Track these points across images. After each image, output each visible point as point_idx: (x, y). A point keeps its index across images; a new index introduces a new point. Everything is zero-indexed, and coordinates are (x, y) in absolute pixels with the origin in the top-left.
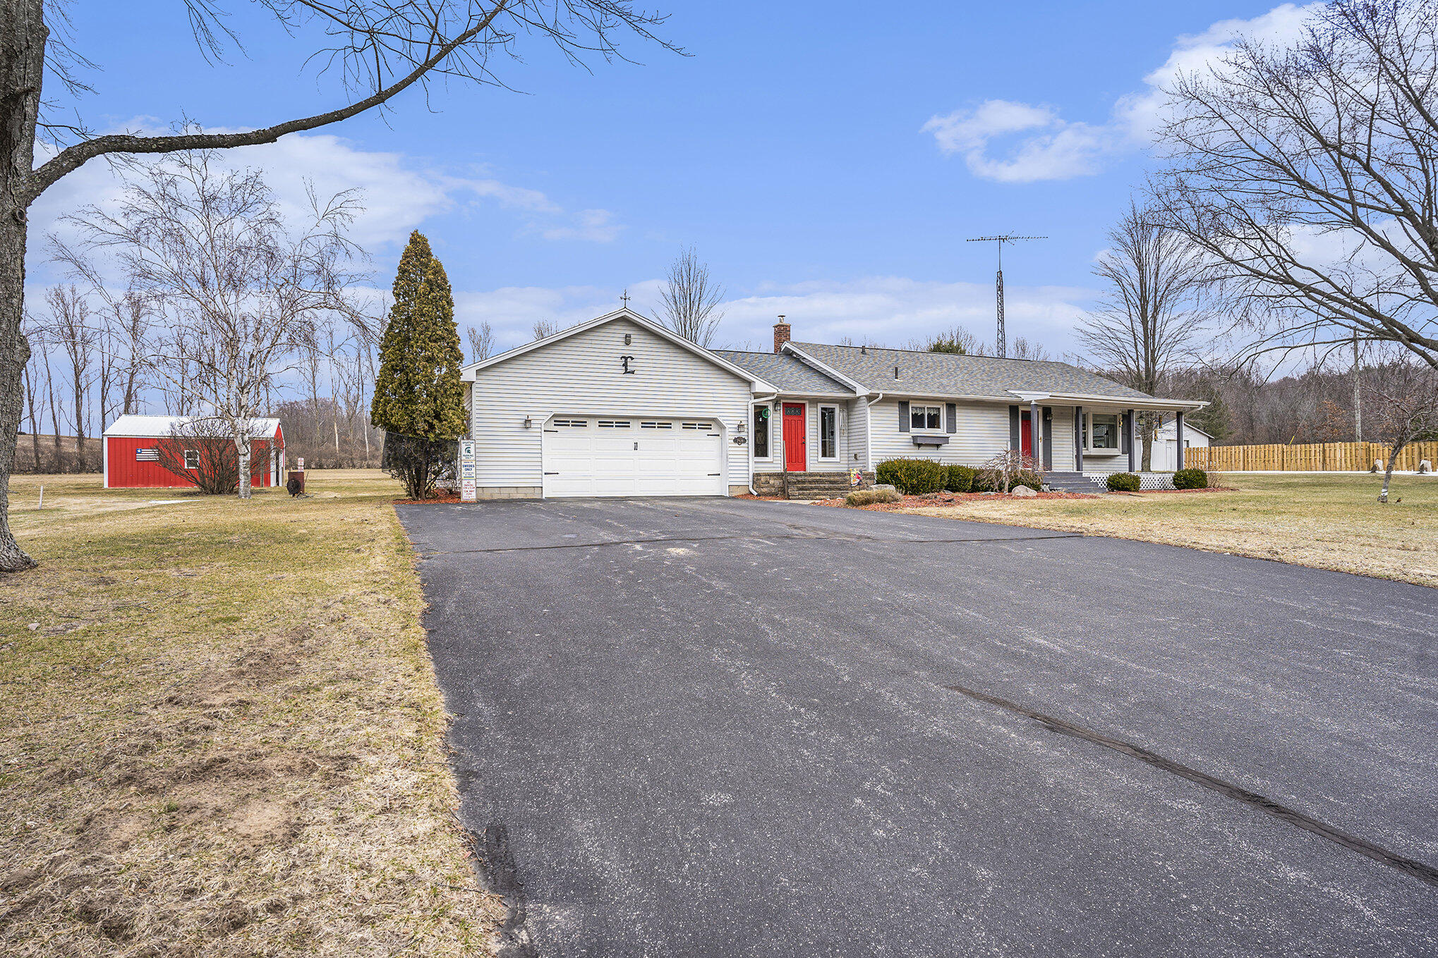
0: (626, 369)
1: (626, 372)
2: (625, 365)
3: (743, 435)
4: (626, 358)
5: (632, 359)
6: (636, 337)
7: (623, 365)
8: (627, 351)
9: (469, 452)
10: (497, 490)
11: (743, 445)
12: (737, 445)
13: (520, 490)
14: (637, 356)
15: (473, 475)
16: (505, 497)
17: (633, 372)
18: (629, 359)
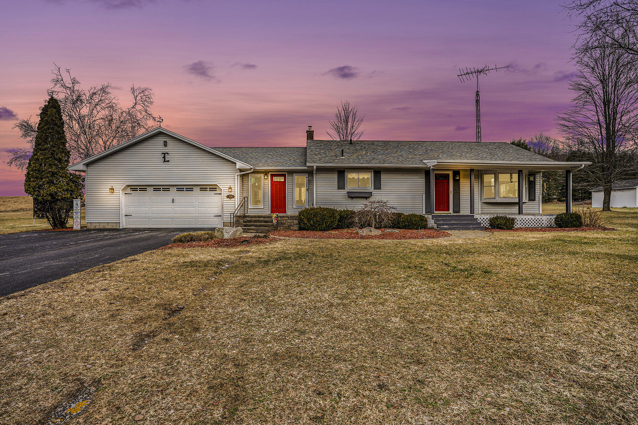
0: (165, 160)
1: (165, 161)
2: (164, 157)
3: (232, 193)
4: (165, 154)
5: (168, 154)
6: (170, 142)
7: (163, 158)
8: (165, 150)
9: (77, 205)
10: (98, 224)
11: (232, 199)
12: (229, 199)
13: (109, 224)
14: (171, 153)
15: (79, 217)
16: (102, 227)
17: (168, 161)
18: (166, 155)
